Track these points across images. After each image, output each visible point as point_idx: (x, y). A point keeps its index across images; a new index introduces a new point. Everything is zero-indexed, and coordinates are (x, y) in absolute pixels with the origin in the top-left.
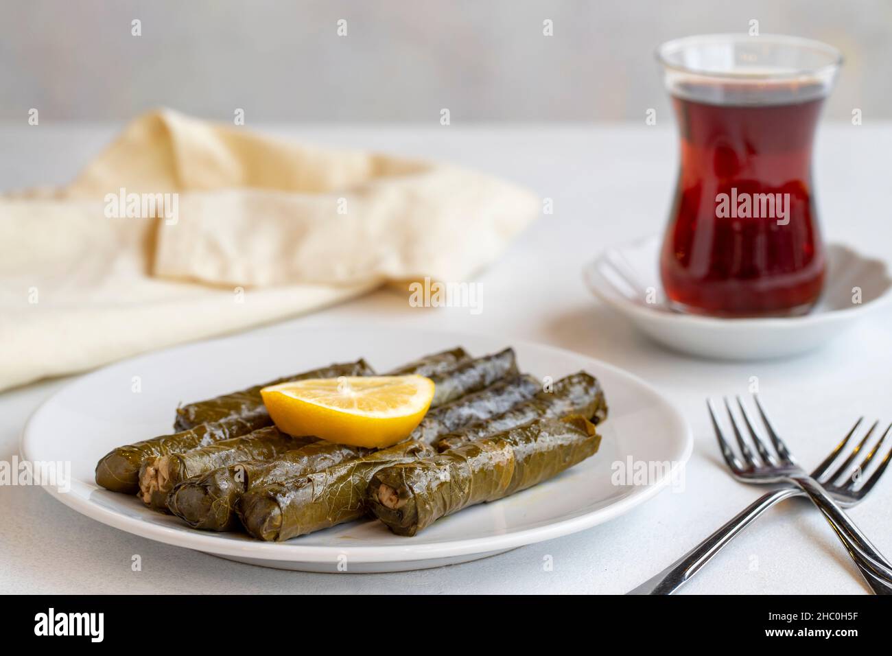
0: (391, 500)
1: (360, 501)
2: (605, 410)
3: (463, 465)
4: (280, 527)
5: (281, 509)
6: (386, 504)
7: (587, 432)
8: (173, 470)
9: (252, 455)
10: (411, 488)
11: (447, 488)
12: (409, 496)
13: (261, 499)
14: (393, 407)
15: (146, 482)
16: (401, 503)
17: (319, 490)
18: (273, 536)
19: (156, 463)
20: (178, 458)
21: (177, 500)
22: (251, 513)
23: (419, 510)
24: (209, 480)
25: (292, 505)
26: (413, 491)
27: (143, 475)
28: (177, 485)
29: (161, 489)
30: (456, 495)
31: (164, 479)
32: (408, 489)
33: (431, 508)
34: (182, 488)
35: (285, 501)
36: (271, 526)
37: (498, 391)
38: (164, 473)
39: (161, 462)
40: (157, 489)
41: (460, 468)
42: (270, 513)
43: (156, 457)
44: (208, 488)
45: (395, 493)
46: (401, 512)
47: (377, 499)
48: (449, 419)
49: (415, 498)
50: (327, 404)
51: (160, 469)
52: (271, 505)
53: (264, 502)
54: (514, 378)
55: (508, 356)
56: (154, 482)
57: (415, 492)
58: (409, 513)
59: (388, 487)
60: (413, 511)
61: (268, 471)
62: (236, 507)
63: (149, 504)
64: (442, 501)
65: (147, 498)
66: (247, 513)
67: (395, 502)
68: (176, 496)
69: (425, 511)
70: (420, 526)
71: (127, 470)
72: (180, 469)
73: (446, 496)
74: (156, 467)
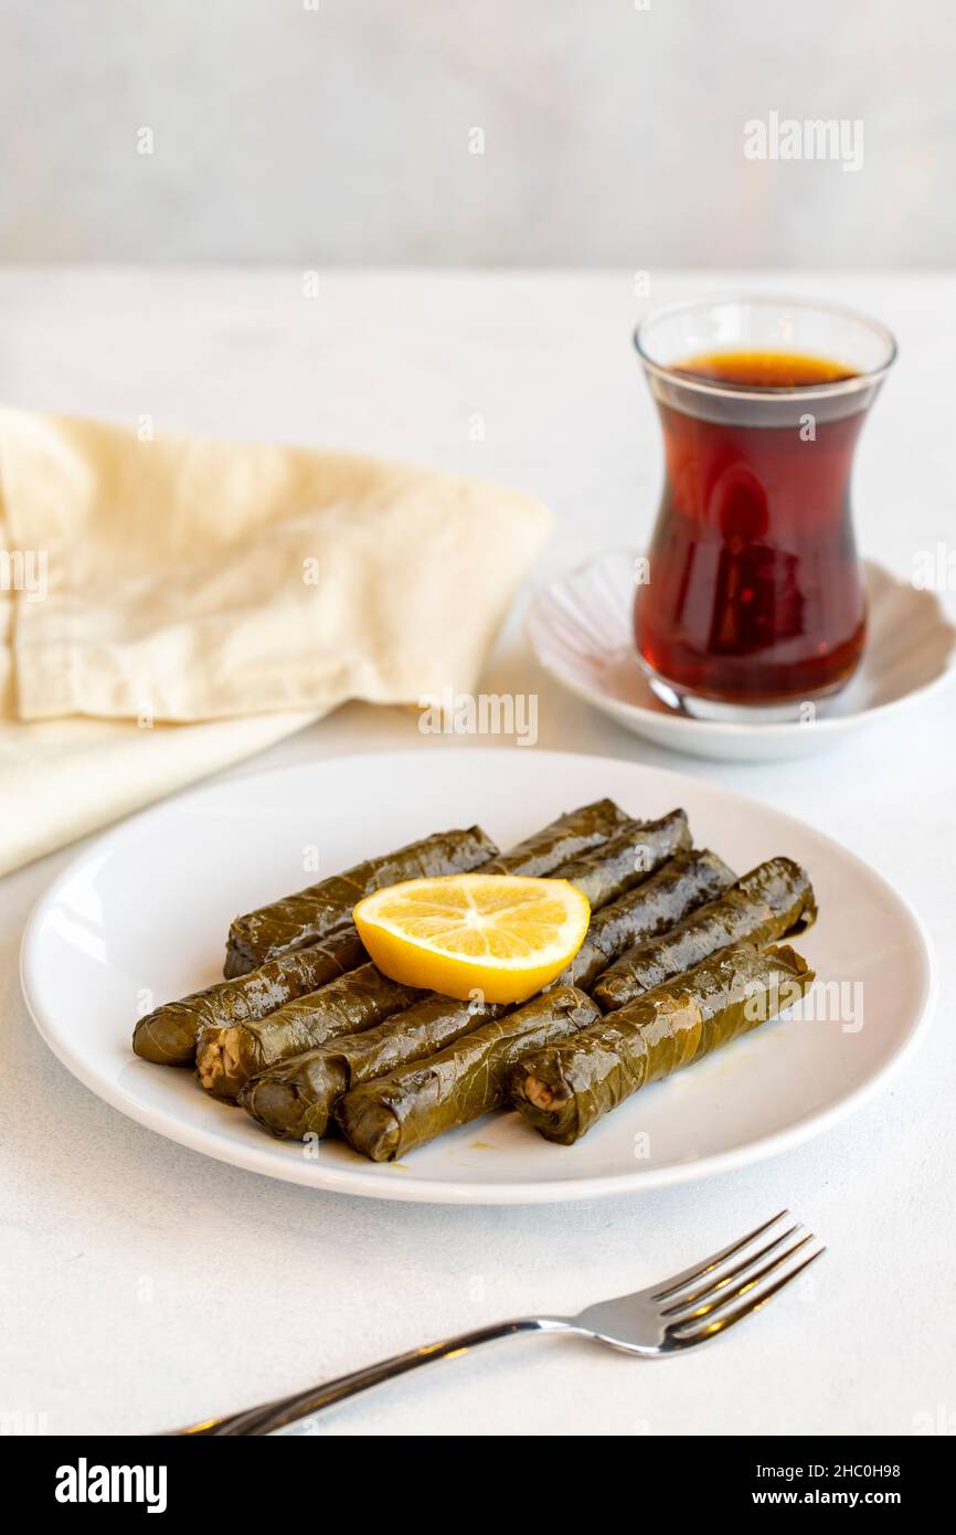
0: (543, 1099)
1: (497, 1091)
2: (814, 911)
3: (635, 1039)
4: (397, 1145)
5: (399, 1123)
6: (534, 1102)
7: (795, 967)
8: (246, 1051)
9: (347, 1017)
10: (570, 1085)
11: (615, 1076)
12: (568, 1096)
13: (371, 1106)
14: (537, 948)
15: (208, 1061)
16: (557, 1105)
17: (448, 1088)
18: (386, 1156)
19: (221, 1038)
20: (252, 1033)
21: (255, 1099)
22: (358, 1124)
23: (581, 1112)
24: (301, 1078)
25: (413, 1115)
26: (572, 1089)
27: (204, 1052)
28: (254, 1077)
29: (228, 1074)
30: (627, 1083)
31: (233, 1063)
32: (566, 1086)
33: (596, 1109)
34: (261, 1083)
35: (403, 1110)
36: (384, 1146)
37: (668, 885)
38: (233, 1053)
39: (228, 1037)
40: (221, 1072)
41: (633, 1045)
42: (384, 1129)
43: (220, 1030)
44: (298, 1088)
45: (548, 1089)
46: (556, 1117)
47: (523, 1096)
48: (606, 939)
49: (575, 1097)
50: (448, 948)
51: (227, 1047)
52: (385, 1116)
53: (375, 1113)
54: (687, 860)
55: (678, 821)
56: (217, 1064)
57: (576, 1091)
58: (567, 1116)
59: (538, 1080)
60: (572, 1115)
61: (375, 1055)
62: (336, 1112)
63: (211, 1089)
64: (609, 1096)
65: (208, 1082)
66: (352, 1124)
67: (548, 1102)
68: (253, 1094)
69: (589, 1113)
70: (581, 1133)
71: (179, 1043)
72: (254, 1049)
73: (614, 1087)
74: (221, 1044)
